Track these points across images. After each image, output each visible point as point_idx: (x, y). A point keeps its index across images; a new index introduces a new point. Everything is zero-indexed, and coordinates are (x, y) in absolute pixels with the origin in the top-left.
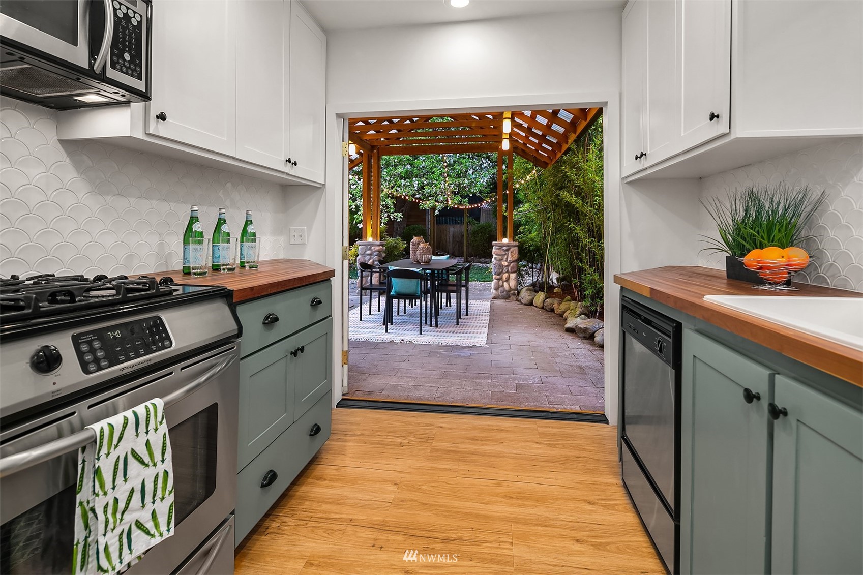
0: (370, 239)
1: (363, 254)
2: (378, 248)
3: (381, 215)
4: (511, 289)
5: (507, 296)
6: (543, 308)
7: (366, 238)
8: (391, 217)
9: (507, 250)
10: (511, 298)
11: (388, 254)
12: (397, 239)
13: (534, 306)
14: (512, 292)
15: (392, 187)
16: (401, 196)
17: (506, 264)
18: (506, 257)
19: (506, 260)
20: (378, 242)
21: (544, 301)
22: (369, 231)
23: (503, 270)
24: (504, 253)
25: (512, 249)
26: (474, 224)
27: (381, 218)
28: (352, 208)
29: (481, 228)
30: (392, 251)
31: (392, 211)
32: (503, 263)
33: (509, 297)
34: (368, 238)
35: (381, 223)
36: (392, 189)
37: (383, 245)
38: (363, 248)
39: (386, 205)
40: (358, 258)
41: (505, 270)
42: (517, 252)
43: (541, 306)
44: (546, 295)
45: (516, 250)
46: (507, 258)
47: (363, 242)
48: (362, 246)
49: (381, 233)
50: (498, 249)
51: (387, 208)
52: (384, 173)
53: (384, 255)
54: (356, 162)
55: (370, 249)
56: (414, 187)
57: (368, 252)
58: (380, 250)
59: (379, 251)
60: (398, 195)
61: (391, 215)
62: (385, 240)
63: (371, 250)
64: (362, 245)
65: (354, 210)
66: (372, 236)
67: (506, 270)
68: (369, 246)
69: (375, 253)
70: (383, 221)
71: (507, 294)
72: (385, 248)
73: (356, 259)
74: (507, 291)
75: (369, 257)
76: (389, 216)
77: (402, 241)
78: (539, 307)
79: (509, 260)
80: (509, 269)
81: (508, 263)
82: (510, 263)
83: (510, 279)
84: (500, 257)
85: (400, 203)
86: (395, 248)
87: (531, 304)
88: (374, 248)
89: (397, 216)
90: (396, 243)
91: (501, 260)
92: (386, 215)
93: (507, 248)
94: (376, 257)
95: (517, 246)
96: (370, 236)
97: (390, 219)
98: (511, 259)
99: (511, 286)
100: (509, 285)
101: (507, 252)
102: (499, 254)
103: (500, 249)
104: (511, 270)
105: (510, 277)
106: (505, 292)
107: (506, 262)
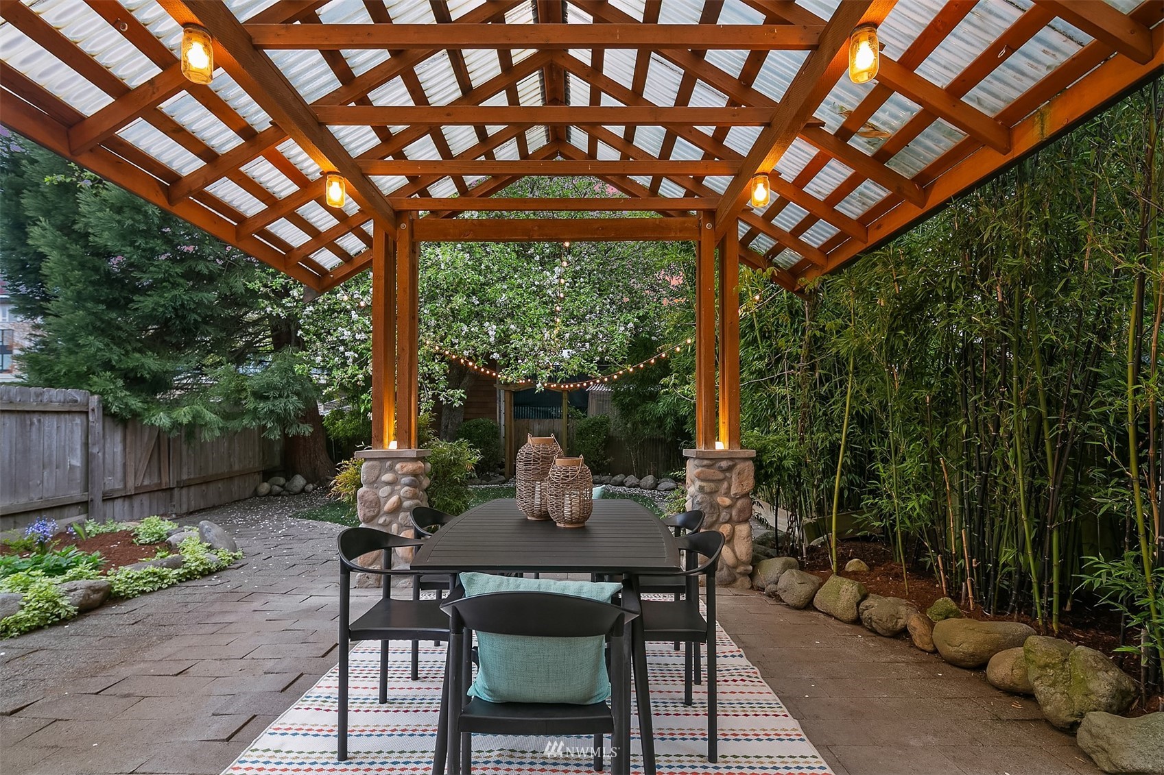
0: (393, 445)
1: (374, 482)
2: (410, 466)
3: (419, 395)
4: (739, 562)
5: (730, 579)
6: (857, 621)
7: (382, 441)
8: (441, 398)
9: (730, 469)
10: (739, 582)
11: (435, 478)
12: (460, 445)
13: (816, 610)
14: (741, 569)
15: (442, 339)
16: (458, 359)
17: (727, 501)
18: (725, 485)
19: (727, 494)
20: (412, 452)
21: (858, 604)
22: (390, 426)
23: (719, 516)
24: (721, 476)
25: (740, 466)
26: (579, 418)
27: (420, 401)
28: (358, 380)
29: (593, 425)
30: (446, 473)
31: (442, 386)
32: (719, 499)
33: (735, 580)
34: (386, 441)
35: (419, 410)
36: (441, 342)
37: (423, 459)
38: (373, 467)
39: (430, 375)
40: (361, 491)
41: (724, 515)
42: (752, 474)
43: (851, 614)
44: (859, 587)
45: (749, 467)
46: (729, 488)
47: (374, 452)
48: (370, 463)
49: (420, 428)
50: (708, 466)
51: (432, 381)
52: (425, 311)
53: (426, 482)
54: (359, 262)
55: (392, 469)
56: (489, 337)
57: (387, 477)
58: (419, 472)
59: (415, 474)
60: (454, 357)
61: (439, 395)
62: (429, 446)
63: (395, 472)
64: (371, 459)
65: (361, 383)
66: (398, 436)
67: (728, 517)
68: (388, 463)
69: (406, 480)
70: (423, 406)
71: (730, 575)
72: (429, 465)
73: (356, 494)
74: (728, 567)
75: (387, 489)
76: (435, 397)
77: (470, 447)
78: (845, 617)
79: (733, 492)
80: (734, 513)
81: (731, 499)
82: (735, 500)
83: (736, 537)
84: (712, 485)
85: (457, 373)
86: (455, 464)
87: (808, 605)
88: (402, 467)
89: (452, 396)
90: (456, 453)
91: (713, 493)
92: (430, 393)
93: (730, 463)
94: (406, 488)
95: (752, 459)
96: (393, 438)
97: (438, 402)
98: (739, 490)
99: (738, 554)
100: (734, 551)
101: (727, 474)
102: (710, 477)
103: (712, 465)
104: (739, 516)
105: (737, 532)
106: (725, 569)
107: (727, 497)
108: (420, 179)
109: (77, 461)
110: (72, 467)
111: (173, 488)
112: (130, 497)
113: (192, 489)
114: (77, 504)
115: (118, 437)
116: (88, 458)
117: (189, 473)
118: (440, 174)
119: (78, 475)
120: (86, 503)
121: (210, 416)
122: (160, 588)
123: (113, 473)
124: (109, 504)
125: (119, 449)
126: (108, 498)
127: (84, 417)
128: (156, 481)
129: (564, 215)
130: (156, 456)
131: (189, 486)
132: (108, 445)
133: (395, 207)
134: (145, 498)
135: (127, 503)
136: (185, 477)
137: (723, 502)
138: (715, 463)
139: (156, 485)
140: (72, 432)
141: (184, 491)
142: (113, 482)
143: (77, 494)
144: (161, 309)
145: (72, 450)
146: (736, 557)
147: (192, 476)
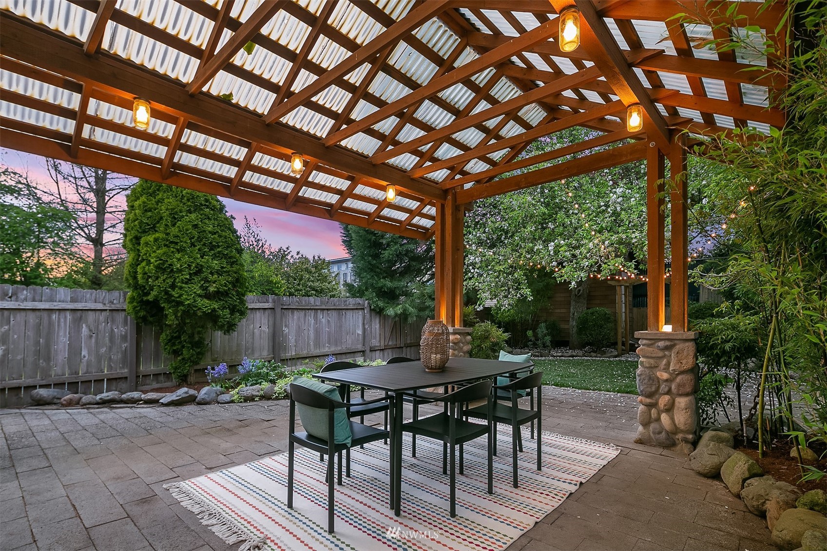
4: (677, 430)
5: (670, 442)
6: (738, 496)
9: (667, 348)
10: (679, 447)
13: (722, 482)
14: (681, 436)
17: (665, 376)
18: (664, 361)
19: (666, 369)
21: (744, 480)
23: (659, 388)
24: (661, 354)
25: (680, 346)
32: (658, 374)
33: (675, 445)
41: (663, 388)
42: (693, 353)
43: (736, 489)
45: (690, 347)
46: (668, 365)
50: (648, 345)
53: (467, 348)
67: (666, 389)
71: (669, 439)
72: (469, 338)
74: (667, 432)
78: (733, 490)
79: (672, 368)
80: (673, 387)
81: (670, 374)
82: (675, 375)
83: (676, 408)
84: (652, 361)
87: (716, 476)
91: (654, 367)
93: (668, 343)
95: (691, 340)
98: (677, 367)
99: (677, 422)
100: (673, 419)
101: (667, 353)
102: (649, 355)
103: (652, 344)
104: (679, 390)
105: (676, 403)
106: (663, 433)
107: (666, 372)
108: (456, 167)
109: (360, 332)
110: (358, 334)
111: (403, 347)
112: (382, 350)
113: (413, 348)
114: (361, 352)
115: (377, 321)
116: (364, 330)
117: (411, 340)
118: (466, 161)
119: (361, 338)
120: (363, 352)
121: (411, 309)
122: (355, 391)
123: (375, 338)
124: (374, 353)
125: (378, 326)
126: (372, 350)
127: (363, 311)
128: (395, 343)
129: (547, 165)
130: (394, 331)
131: (411, 346)
132: (373, 324)
133: (443, 189)
134: (390, 351)
135: (381, 353)
136: (408, 342)
137: (662, 376)
138: (654, 343)
139: (394, 345)
140: (358, 318)
141: (408, 349)
142: (375, 342)
143: (360, 347)
144: (391, 256)
145: (358, 326)
146: (675, 425)
147: (412, 342)
